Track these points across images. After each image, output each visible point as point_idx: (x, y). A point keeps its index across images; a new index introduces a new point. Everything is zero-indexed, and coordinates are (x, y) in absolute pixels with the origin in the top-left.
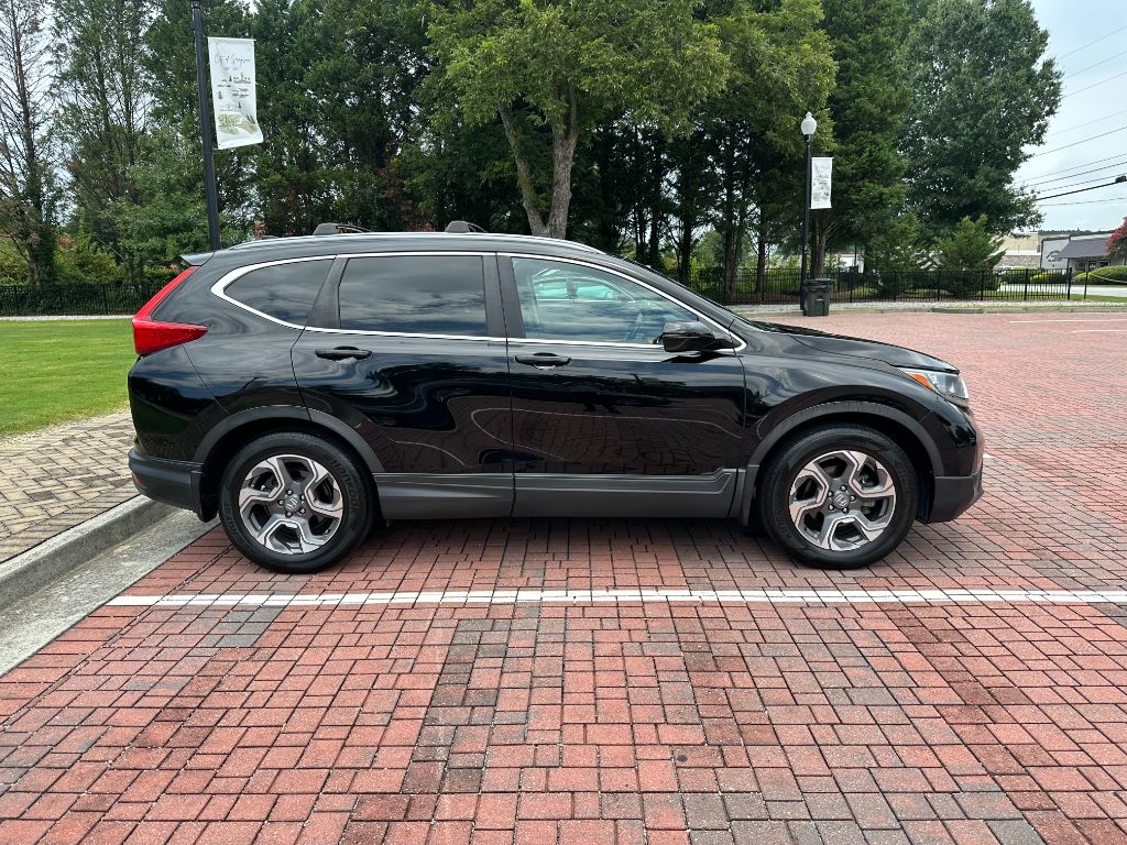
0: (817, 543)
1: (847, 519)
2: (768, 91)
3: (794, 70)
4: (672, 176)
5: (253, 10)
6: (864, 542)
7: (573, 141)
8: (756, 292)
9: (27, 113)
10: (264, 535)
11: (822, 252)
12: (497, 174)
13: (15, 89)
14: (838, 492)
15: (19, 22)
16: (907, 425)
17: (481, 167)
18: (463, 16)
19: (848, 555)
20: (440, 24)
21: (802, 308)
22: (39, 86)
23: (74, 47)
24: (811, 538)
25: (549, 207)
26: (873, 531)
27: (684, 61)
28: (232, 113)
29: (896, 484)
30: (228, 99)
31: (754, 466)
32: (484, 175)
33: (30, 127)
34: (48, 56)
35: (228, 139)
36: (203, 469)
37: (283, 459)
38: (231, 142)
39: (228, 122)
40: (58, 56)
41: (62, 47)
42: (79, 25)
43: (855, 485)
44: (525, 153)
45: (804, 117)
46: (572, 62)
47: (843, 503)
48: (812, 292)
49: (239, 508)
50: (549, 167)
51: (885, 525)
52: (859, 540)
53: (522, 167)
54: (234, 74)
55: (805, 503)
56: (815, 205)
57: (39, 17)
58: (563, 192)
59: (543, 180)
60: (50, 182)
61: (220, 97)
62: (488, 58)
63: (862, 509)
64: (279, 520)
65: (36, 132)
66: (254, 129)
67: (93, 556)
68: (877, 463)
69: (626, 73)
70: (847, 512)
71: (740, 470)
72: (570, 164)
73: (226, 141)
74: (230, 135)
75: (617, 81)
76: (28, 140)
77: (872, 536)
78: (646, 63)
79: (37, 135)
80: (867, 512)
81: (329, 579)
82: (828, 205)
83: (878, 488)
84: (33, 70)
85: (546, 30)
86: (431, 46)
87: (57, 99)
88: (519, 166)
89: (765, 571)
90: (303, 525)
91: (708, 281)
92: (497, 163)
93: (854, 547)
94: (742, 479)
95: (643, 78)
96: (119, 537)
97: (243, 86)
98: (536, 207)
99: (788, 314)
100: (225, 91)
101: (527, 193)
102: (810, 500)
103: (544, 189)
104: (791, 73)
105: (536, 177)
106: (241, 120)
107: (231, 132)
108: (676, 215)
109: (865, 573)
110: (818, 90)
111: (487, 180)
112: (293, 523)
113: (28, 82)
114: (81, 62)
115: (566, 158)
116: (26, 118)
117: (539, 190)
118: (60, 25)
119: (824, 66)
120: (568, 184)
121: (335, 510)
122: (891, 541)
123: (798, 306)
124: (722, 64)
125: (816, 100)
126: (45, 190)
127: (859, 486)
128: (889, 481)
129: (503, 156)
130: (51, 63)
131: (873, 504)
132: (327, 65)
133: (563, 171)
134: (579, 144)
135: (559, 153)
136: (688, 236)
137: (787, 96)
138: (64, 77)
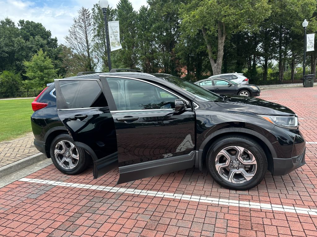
0: (226, 179)
1: (238, 172)
2: (290, 14)
3: (300, 6)
4: (260, 45)
5: (139, 13)
6: (245, 181)
7: (224, 38)
8: (291, 79)
9: (88, 46)
10: (61, 163)
11: (315, 65)
12: (201, 49)
13: (85, 40)
14: (234, 161)
15: (86, 24)
16: (259, 138)
17: (197, 48)
18: (189, 5)
19: (238, 185)
20: (182, 9)
21: (304, 84)
22: (90, 39)
23: (98, 28)
24: (224, 177)
25: (217, 58)
26: (249, 177)
27: (255, 9)
28: (114, 41)
29: (257, 160)
30: (113, 37)
31: (201, 150)
32: (197, 50)
33: (89, 49)
34: (92, 32)
35: (114, 48)
36: (46, 143)
37: (64, 142)
38: (114, 49)
39: (113, 43)
40: (94, 31)
41: (95, 29)
42: (98, 23)
43: (240, 159)
44: (209, 42)
45: (303, 21)
46: (218, 14)
47: (236, 166)
48: (307, 79)
49: (55, 155)
50: (217, 46)
51: (253, 175)
52: (243, 180)
53: (209, 47)
54: (114, 31)
55: (221, 164)
56: (308, 50)
57: (91, 22)
58: (221, 53)
59: (215, 50)
60: (93, 62)
61: (111, 37)
62: (194, 16)
63: (245, 168)
64: (64, 159)
65: (90, 50)
66: (119, 45)
67: (32, 164)
68: (248, 151)
69: (236, 15)
70: (239, 169)
71: (196, 151)
72: (223, 44)
73: (113, 49)
74: (114, 47)
75: (232, 18)
76: (88, 52)
77: (248, 179)
78: (242, 11)
79: (90, 51)
80: (247, 169)
81: (76, 177)
82: (313, 49)
83: (249, 161)
84: (89, 35)
85: (210, 6)
86: (180, 15)
87: (94, 42)
88: (208, 47)
89: (208, 187)
90: (70, 161)
91: (274, 76)
92: (201, 46)
93: (241, 182)
94: (197, 155)
95: (242, 15)
96: (42, 159)
97: (117, 34)
98: (212, 58)
99: (298, 87)
100: (112, 35)
101: (210, 55)
102: (224, 164)
103: (215, 53)
104: (299, 7)
105: (213, 49)
106: (116, 43)
107: (114, 46)
108: (263, 56)
109: (246, 193)
110: (309, 11)
111: (198, 52)
112: (68, 160)
113: (88, 39)
114: (99, 32)
115: (222, 43)
116: (88, 47)
117: (214, 53)
118: (94, 24)
119: (311, 3)
120: (223, 50)
121: (77, 157)
122: (256, 182)
123: (302, 84)
124: (269, 8)
125: (308, 15)
126: (92, 64)
127: (242, 160)
128: (254, 158)
129: (203, 44)
130: (93, 33)
131: (249, 167)
132: (157, 24)
133: (221, 47)
134: (226, 38)
135: (220, 41)
136: (266, 63)
137: (297, 15)
138: (95, 36)
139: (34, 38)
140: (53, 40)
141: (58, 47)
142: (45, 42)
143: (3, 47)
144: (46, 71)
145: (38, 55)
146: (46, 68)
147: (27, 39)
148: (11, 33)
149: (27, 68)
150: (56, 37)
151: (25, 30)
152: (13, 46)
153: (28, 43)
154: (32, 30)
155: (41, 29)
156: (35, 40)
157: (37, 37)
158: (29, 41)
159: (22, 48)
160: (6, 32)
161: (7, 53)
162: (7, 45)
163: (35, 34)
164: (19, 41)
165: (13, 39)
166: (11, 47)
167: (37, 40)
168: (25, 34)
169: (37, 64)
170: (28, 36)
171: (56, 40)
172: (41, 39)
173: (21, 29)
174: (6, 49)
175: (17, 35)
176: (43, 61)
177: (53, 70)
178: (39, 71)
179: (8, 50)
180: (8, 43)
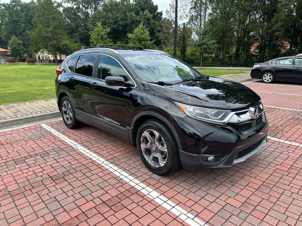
28: (183, 14)
30: (182, 11)
35: (181, 22)
39: (181, 17)
54: (184, 4)
61: (180, 11)
66: (187, 18)
97: (186, 7)
100: (181, 9)
107: (181, 20)
138: (191, 8)
139: (143, 12)
140: (159, 13)
141: (162, 20)
142: (151, 15)
143: (119, 21)
144: (143, 43)
145: (139, 28)
146: (144, 40)
147: (137, 13)
148: (126, 8)
149: (130, 39)
150: (162, 11)
151: (137, 5)
152: (126, 20)
153: (138, 17)
154: (142, 5)
155: (150, 4)
156: (144, 14)
157: (146, 12)
158: (139, 15)
159: (133, 21)
160: (123, 8)
161: (122, 26)
162: (122, 19)
163: (144, 9)
164: (131, 16)
165: (127, 14)
166: (125, 21)
167: (145, 14)
168: (137, 9)
169: (137, 36)
170: (139, 11)
171: (161, 14)
172: (148, 13)
173: (135, 4)
174: (121, 23)
175: (131, 10)
176: (142, 34)
177: (149, 42)
178: (137, 43)
179: (123, 24)
180: (123, 17)
